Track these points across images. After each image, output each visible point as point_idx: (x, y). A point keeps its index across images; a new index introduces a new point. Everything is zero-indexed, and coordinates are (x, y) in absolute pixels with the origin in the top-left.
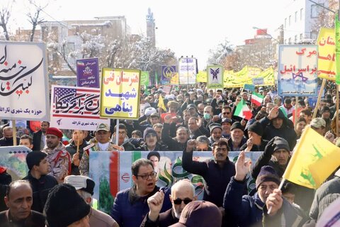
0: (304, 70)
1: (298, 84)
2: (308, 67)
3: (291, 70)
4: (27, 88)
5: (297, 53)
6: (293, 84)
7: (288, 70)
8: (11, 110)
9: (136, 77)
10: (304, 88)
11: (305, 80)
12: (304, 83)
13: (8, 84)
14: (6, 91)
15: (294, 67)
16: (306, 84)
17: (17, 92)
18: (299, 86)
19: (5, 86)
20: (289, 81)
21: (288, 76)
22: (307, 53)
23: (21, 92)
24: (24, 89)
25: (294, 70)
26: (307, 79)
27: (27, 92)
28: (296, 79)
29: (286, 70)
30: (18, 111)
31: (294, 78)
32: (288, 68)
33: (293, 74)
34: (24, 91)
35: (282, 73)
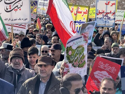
0: (109, 13)
1: (105, 20)
2: (111, 11)
3: (102, 13)
4: (20, 7)
5: (106, 4)
6: (103, 20)
7: (101, 13)
8: (11, 19)
9: (87, 10)
10: (108, 23)
11: (109, 18)
12: (108, 20)
13: (10, 6)
14: (9, 10)
15: (104, 11)
16: (109, 21)
17: (15, 10)
18: (106, 22)
19: (8, 7)
20: (100, 18)
21: (100, 16)
22: (110, 4)
23: (17, 10)
24: (18, 8)
25: (104, 13)
26: (110, 18)
27: (20, 9)
28: (104, 18)
29: (100, 13)
30: (15, 20)
31: (103, 17)
32: (101, 11)
33: (103, 15)
34: (18, 9)
35: (97, 14)
